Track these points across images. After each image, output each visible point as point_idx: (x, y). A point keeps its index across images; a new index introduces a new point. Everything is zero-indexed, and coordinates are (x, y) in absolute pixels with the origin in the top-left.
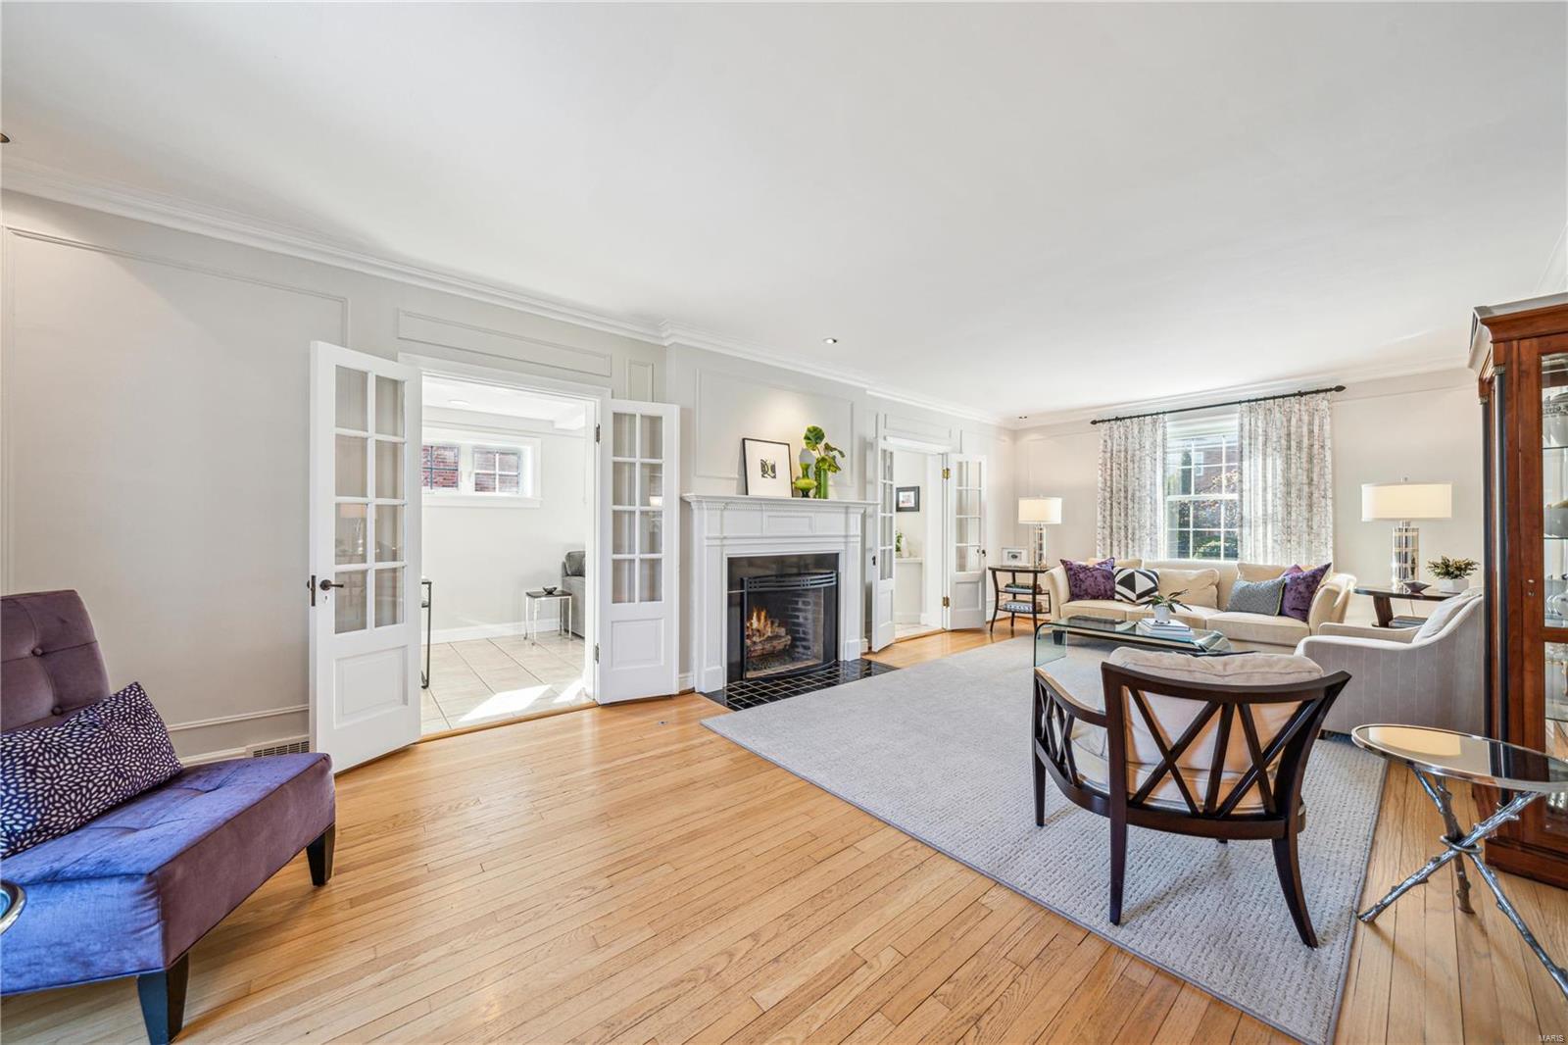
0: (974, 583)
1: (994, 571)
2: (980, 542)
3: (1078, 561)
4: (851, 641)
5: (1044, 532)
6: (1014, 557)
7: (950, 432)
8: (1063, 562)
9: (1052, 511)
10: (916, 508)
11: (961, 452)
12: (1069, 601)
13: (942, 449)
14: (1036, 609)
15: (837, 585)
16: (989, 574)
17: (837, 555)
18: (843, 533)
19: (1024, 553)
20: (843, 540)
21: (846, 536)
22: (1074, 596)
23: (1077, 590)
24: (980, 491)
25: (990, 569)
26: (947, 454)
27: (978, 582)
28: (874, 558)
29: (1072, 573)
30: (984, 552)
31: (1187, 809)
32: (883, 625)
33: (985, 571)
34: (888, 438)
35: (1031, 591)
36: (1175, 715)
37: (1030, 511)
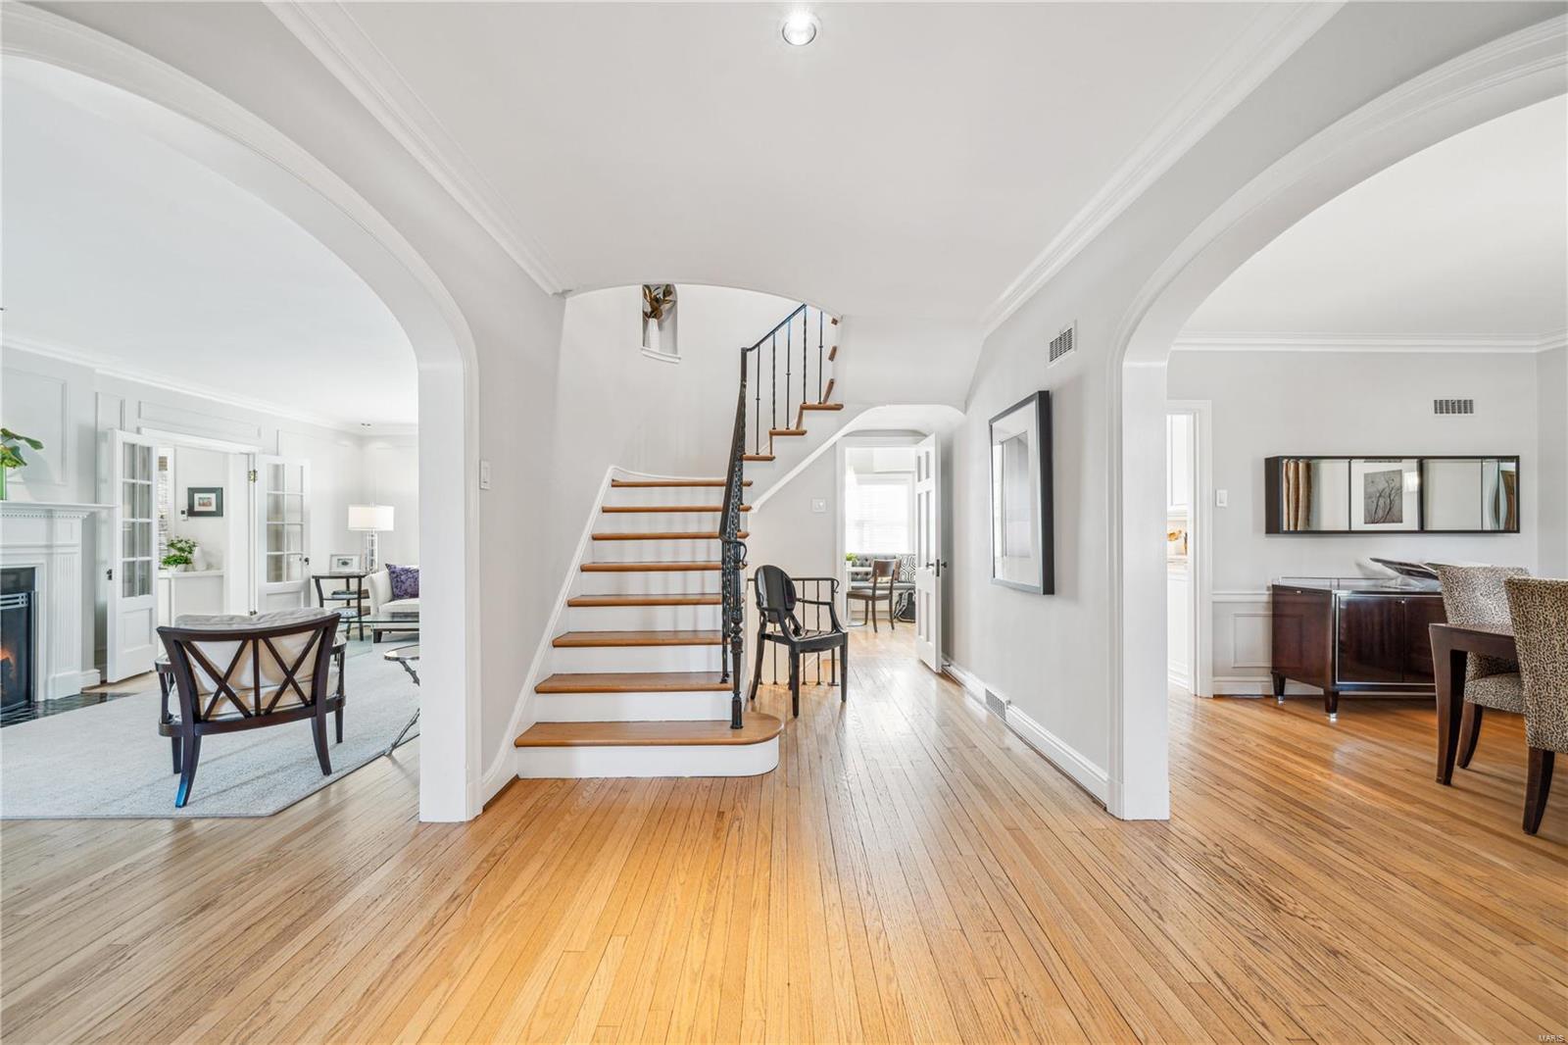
0: (297, 592)
1: (317, 579)
2: (302, 550)
3: (399, 565)
4: (58, 675)
5: (376, 538)
6: (345, 563)
7: (259, 431)
8: (388, 566)
9: (383, 518)
10: (219, 512)
11: (277, 454)
12: (390, 601)
13: (246, 449)
14: (361, 612)
15: (29, 608)
16: (313, 581)
17: (33, 569)
18: (44, 543)
19: (356, 560)
20: (44, 551)
21: (49, 547)
22: (395, 597)
23: (397, 591)
24: (302, 496)
25: (313, 577)
26: (254, 455)
27: (298, 592)
28: (110, 572)
29: (395, 575)
30: (307, 560)
31: (241, 715)
32: (127, 651)
33: (309, 580)
34: (143, 430)
35: (356, 596)
36: (219, 654)
37: (359, 517)
